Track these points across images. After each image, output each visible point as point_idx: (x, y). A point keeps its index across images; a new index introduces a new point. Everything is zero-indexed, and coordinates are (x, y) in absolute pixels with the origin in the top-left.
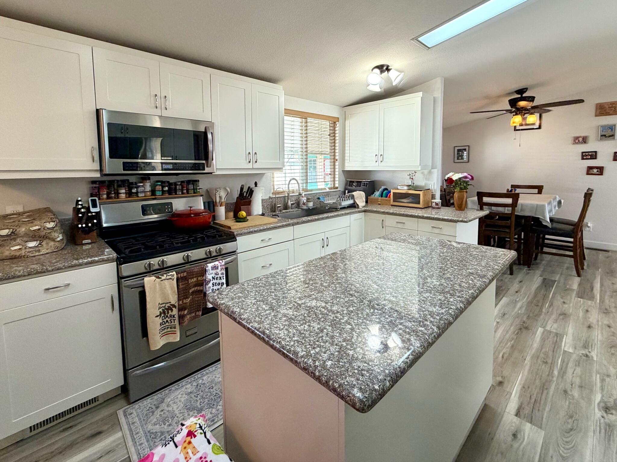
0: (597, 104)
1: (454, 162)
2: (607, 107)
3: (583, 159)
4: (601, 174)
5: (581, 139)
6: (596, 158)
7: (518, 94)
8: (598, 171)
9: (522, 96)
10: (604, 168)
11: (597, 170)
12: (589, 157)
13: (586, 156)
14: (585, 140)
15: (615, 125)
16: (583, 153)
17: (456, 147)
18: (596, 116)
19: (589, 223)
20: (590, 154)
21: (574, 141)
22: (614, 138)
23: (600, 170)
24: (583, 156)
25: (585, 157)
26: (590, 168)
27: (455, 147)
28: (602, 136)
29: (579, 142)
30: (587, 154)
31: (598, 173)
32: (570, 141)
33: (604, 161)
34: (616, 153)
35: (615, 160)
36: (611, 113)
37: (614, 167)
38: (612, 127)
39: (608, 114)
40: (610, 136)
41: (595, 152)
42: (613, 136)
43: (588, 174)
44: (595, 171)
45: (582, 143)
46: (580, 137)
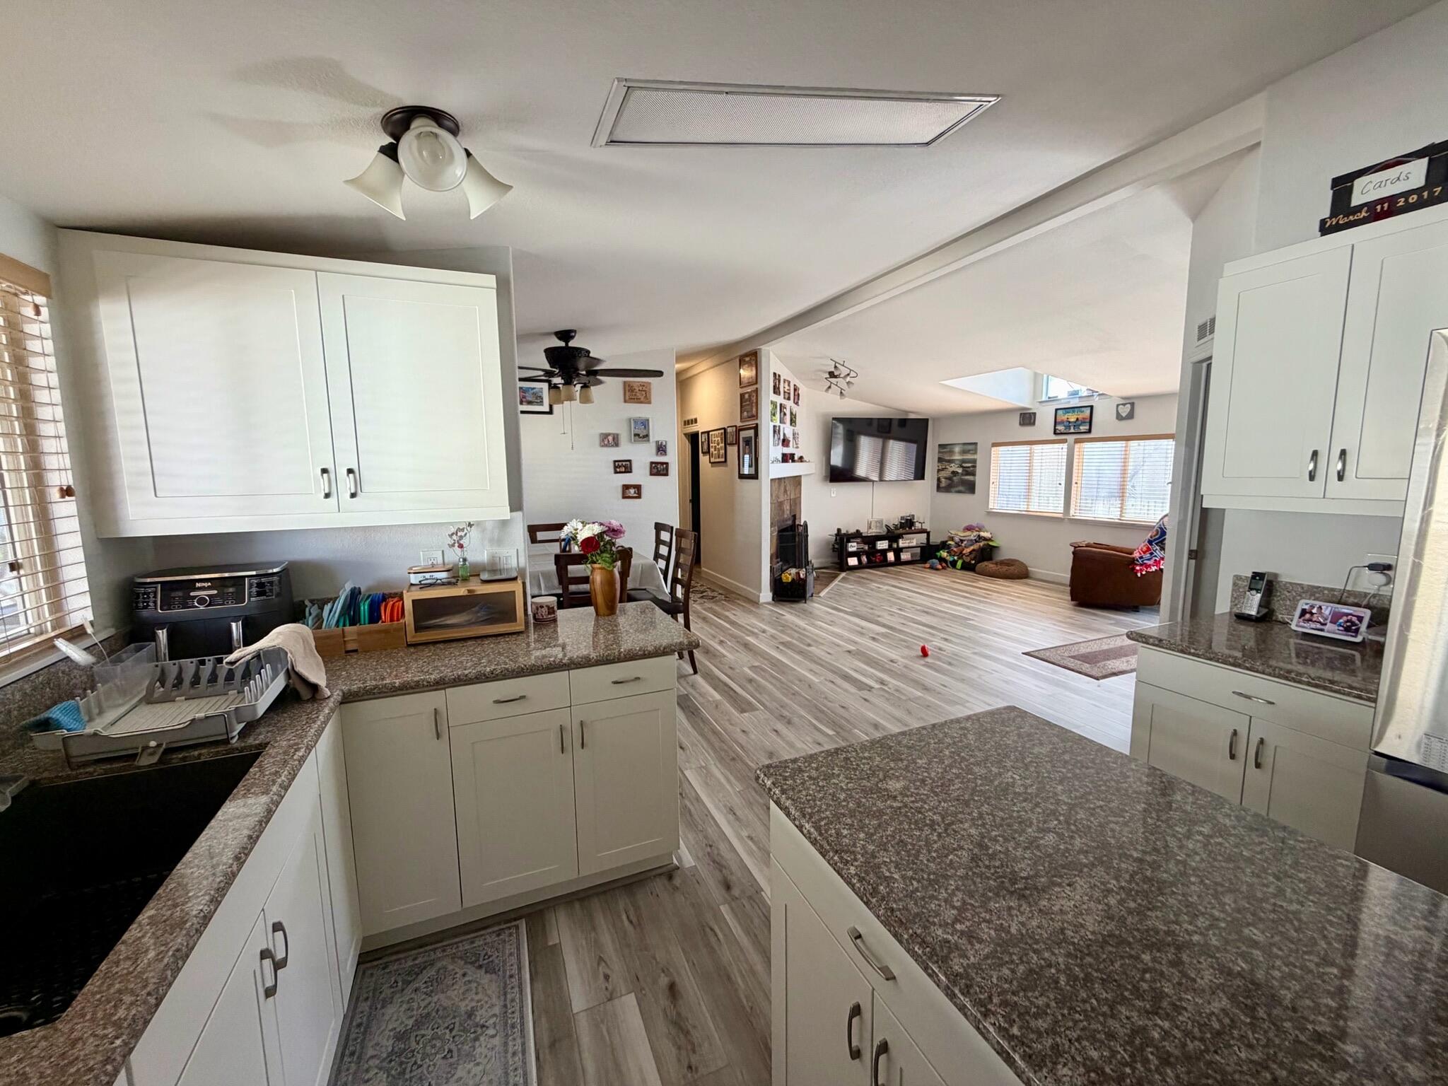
2: (637, 389)
3: (616, 472)
4: (639, 497)
5: (610, 438)
6: (631, 472)
7: (560, 339)
8: (635, 493)
9: (567, 344)
11: (633, 490)
12: (623, 469)
13: (620, 467)
14: (616, 442)
15: (648, 420)
16: (615, 461)
18: (626, 402)
20: (624, 463)
21: (603, 441)
22: (648, 441)
23: (638, 491)
24: (615, 467)
25: (618, 470)
26: (625, 487)
28: (635, 435)
29: (608, 445)
30: (620, 463)
31: (635, 495)
32: (597, 441)
33: (639, 475)
34: (652, 463)
35: (652, 474)
36: (642, 399)
37: (652, 485)
38: (645, 423)
39: (639, 401)
40: (644, 437)
41: (630, 461)
42: (647, 436)
43: (624, 497)
44: (632, 492)
45: (612, 446)
46: (609, 434)
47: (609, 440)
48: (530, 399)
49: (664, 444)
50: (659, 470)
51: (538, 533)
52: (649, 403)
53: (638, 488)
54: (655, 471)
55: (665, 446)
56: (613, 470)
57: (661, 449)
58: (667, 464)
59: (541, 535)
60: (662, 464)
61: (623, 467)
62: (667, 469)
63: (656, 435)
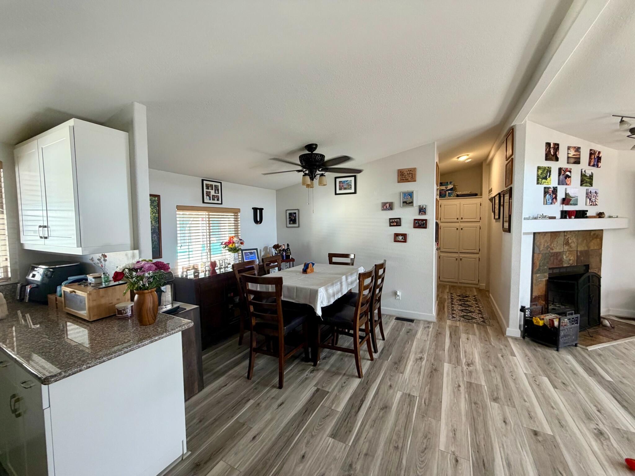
0: (399, 170)
1: (287, 227)
2: (406, 173)
3: (391, 226)
4: (405, 241)
5: (388, 205)
6: (400, 225)
8: (402, 239)
9: (312, 152)
10: (407, 235)
11: (401, 237)
12: (395, 224)
13: (393, 222)
15: (413, 192)
16: (390, 219)
17: (288, 210)
18: (399, 182)
19: (398, 292)
20: (396, 220)
21: (383, 207)
22: (413, 205)
23: (404, 237)
24: (390, 223)
25: (392, 224)
26: (396, 235)
27: (286, 210)
28: (404, 202)
29: (386, 209)
30: (394, 220)
31: (402, 240)
32: (380, 207)
33: (406, 228)
34: (415, 220)
35: (415, 227)
36: (409, 180)
37: (414, 234)
38: (411, 194)
39: (407, 181)
40: (410, 203)
41: (400, 219)
42: (412, 202)
43: (395, 241)
44: (401, 238)
45: (389, 210)
46: (387, 203)
47: (388, 206)
48: (345, 187)
49: (424, 207)
50: (420, 224)
51: (333, 258)
52: (415, 181)
53: (404, 236)
54: (417, 225)
55: (425, 208)
56: (388, 224)
57: (422, 210)
58: (426, 220)
59: (335, 259)
60: (423, 220)
61: (396, 222)
62: (426, 223)
63: (418, 201)
